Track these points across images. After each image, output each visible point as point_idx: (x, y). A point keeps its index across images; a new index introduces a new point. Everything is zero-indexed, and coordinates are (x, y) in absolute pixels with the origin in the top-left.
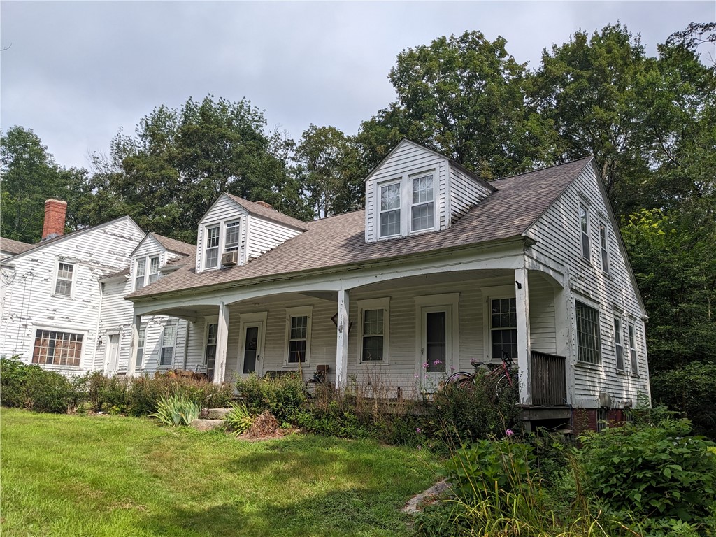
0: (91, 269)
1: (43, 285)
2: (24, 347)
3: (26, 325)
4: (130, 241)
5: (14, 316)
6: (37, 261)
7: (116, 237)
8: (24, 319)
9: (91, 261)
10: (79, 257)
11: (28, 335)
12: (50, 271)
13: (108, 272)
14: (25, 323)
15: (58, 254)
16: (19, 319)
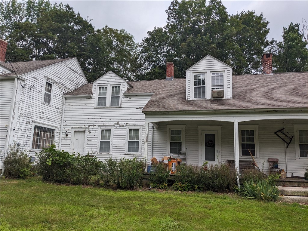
0: (60, 88)
1: (38, 95)
2: (28, 137)
3: (29, 122)
4: (76, 73)
5: (24, 115)
6: (36, 78)
7: (70, 70)
8: (28, 117)
9: (60, 83)
10: (55, 79)
11: (30, 128)
12: (42, 86)
13: (66, 91)
14: (29, 121)
15: (46, 76)
16: (26, 118)
